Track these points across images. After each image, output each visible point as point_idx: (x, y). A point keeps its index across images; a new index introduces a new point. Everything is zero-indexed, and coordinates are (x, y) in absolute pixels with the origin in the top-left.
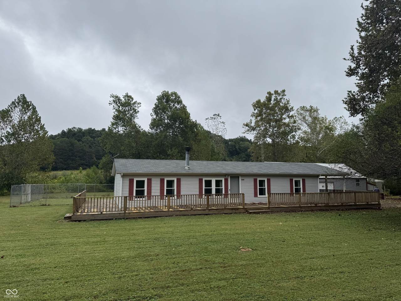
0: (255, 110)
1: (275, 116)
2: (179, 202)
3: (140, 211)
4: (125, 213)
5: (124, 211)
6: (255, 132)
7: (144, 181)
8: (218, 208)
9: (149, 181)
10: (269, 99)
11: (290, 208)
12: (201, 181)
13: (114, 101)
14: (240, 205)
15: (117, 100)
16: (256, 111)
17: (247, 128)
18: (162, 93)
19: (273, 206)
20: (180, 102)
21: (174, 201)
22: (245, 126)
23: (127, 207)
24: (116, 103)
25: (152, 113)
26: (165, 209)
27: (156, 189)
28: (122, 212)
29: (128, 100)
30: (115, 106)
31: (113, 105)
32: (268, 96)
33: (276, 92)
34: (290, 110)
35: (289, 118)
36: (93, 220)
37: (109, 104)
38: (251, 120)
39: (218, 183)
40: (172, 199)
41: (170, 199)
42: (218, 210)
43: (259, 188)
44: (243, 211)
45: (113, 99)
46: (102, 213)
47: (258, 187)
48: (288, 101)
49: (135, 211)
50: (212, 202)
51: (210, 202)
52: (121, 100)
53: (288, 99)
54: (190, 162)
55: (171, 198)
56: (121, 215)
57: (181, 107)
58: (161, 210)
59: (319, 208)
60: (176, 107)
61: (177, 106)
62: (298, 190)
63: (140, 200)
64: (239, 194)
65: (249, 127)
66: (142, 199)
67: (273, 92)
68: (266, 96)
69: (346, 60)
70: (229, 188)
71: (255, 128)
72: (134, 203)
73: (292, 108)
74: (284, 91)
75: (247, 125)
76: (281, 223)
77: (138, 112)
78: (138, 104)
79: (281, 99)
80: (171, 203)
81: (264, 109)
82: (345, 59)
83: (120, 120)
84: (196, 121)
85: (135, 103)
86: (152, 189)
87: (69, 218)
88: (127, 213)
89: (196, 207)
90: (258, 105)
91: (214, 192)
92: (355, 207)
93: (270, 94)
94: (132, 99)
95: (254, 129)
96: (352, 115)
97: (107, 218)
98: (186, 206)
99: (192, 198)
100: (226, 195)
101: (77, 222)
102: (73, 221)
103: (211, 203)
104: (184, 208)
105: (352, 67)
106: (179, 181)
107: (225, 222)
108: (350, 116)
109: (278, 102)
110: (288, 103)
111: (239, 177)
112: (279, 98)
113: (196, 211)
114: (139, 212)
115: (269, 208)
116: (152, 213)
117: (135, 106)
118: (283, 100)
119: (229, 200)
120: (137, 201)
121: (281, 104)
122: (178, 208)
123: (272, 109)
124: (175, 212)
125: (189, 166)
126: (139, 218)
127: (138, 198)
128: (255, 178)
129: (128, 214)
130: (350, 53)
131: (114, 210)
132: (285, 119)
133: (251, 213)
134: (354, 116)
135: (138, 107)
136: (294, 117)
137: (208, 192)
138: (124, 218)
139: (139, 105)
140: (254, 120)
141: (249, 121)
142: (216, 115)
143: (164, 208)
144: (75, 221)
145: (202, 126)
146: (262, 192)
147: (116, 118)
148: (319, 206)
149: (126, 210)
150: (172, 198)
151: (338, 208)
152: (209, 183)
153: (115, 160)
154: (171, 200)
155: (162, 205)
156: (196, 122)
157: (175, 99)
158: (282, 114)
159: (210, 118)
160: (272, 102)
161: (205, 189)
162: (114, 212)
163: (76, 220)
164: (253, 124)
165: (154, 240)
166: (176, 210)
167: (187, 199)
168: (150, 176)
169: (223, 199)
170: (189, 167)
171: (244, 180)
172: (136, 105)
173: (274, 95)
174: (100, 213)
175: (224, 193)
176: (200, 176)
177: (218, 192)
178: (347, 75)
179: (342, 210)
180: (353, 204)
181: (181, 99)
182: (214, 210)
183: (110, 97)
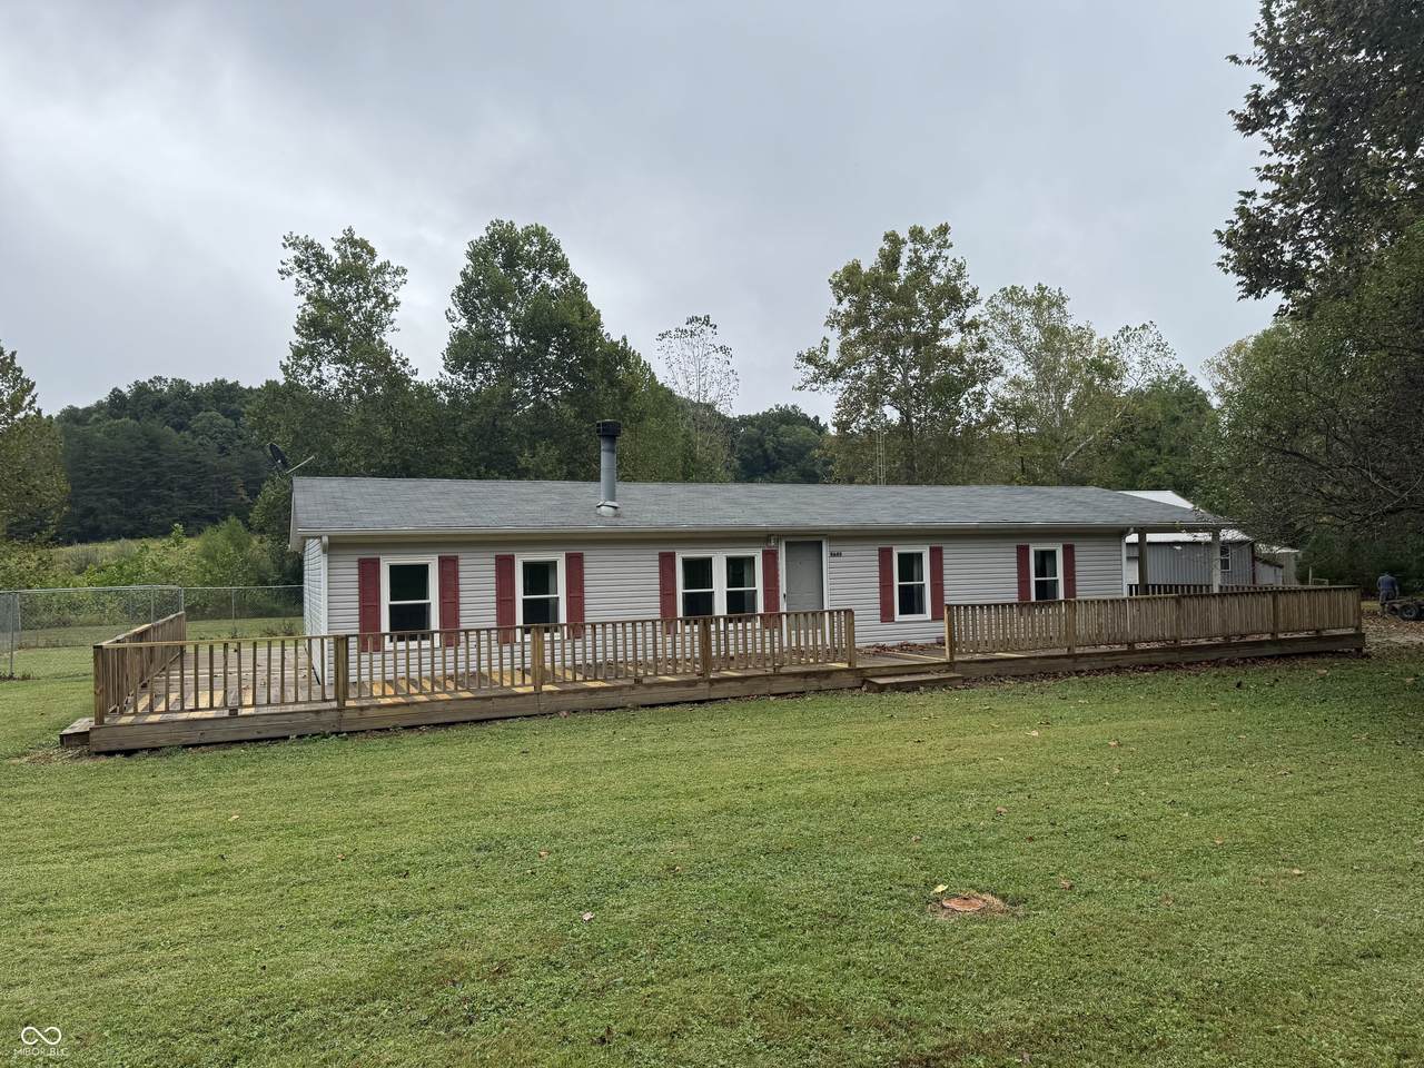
0: (840, 300)
1: (912, 324)
2: (583, 651)
3: (410, 700)
4: (341, 709)
5: (337, 699)
6: (840, 384)
7: (424, 568)
8: (748, 673)
9: (449, 569)
10: (891, 261)
11: (1034, 663)
12: (667, 562)
13: (300, 263)
14: (834, 653)
15: (310, 257)
16: (846, 303)
17: (812, 369)
18: (487, 229)
19: (967, 658)
20: (559, 267)
21: (560, 650)
22: (804, 364)
23: (352, 679)
24: (308, 270)
25: (453, 308)
26: (523, 685)
27: (478, 601)
28: (326, 706)
29: (356, 257)
30: (304, 281)
31: (296, 276)
32: (886, 247)
33: (916, 234)
34: (968, 301)
35: (962, 330)
36: (194, 746)
37: (281, 272)
38: (825, 338)
39: (738, 570)
40: (553, 642)
41: (544, 642)
42: (748, 683)
43: (900, 586)
44: (850, 680)
46: (234, 712)
47: (896, 583)
48: (960, 268)
49: (388, 701)
50: (723, 648)
51: (714, 649)
52: (327, 258)
53: (960, 261)
54: (621, 487)
55: (547, 636)
56: (324, 718)
57: (565, 286)
58: (505, 692)
59: (1145, 659)
60: (545, 287)
61: (549, 282)
62: (1045, 591)
63: (408, 651)
64: (822, 613)
65: (817, 366)
66: (416, 643)
67: (904, 234)
68: (881, 250)
69: (1240, 62)
70: (783, 589)
71: (842, 369)
72: (384, 660)
73: (975, 292)
74: (944, 230)
75: (811, 359)
76: (1035, 733)
77: (397, 303)
78: (396, 273)
79: (933, 259)
80: (548, 659)
81: (873, 295)
82: (1234, 58)
83: (326, 334)
84: (624, 339)
85: (381, 270)
86: (461, 600)
87: (83, 737)
88: (350, 708)
89: (656, 674)
90: (850, 281)
91: (720, 607)
92: (1274, 650)
93: (893, 239)
94: (372, 252)
95: (835, 374)
96: (1253, 289)
97: (259, 736)
98: (613, 668)
99: (639, 635)
100: (772, 618)
101: (118, 756)
102: (98, 753)
103: (719, 650)
104: (605, 680)
105: (1264, 93)
106: (575, 564)
107: (788, 735)
108: (1243, 297)
109: (921, 271)
110: (960, 275)
111: (820, 543)
112: (926, 256)
113: (655, 690)
114: (407, 704)
115: (951, 665)
116: (467, 705)
117: (385, 283)
118: (940, 264)
119: (787, 636)
120: (396, 651)
121: (934, 280)
122: (579, 677)
123: (904, 297)
124: (568, 697)
125: (616, 505)
126: (405, 728)
127: (401, 639)
128: (885, 545)
129: (356, 715)
130: (1254, 34)
131: (290, 697)
132: (948, 333)
133: (882, 688)
134: (1258, 296)
135: (396, 286)
136: (981, 329)
137: (699, 607)
138: (337, 734)
139: (398, 279)
140: (835, 339)
141: (818, 346)
142: (698, 319)
143: (518, 681)
144: (110, 754)
145: (645, 364)
146: (911, 602)
147: (313, 326)
148: (1143, 651)
149: (346, 697)
150: (552, 637)
151: (1214, 655)
152: (699, 572)
153: (298, 482)
154: (547, 646)
155: (507, 668)
156: (626, 344)
157: (541, 253)
158: (939, 317)
159: (673, 333)
160: (901, 270)
161: (686, 596)
162: (290, 709)
163: (114, 748)
164: (833, 356)
165: (479, 850)
166: (570, 687)
167: (615, 638)
168: (452, 546)
169: (758, 634)
170: (616, 508)
171: (839, 555)
172: (387, 278)
173: (910, 245)
174: (226, 713)
175: (760, 609)
176: (660, 543)
177: (739, 605)
178: (1242, 127)
179: (1230, 663)
180: (1267, 637)
181: (564, 256)
182: (731, 684)
183: (284, 245)
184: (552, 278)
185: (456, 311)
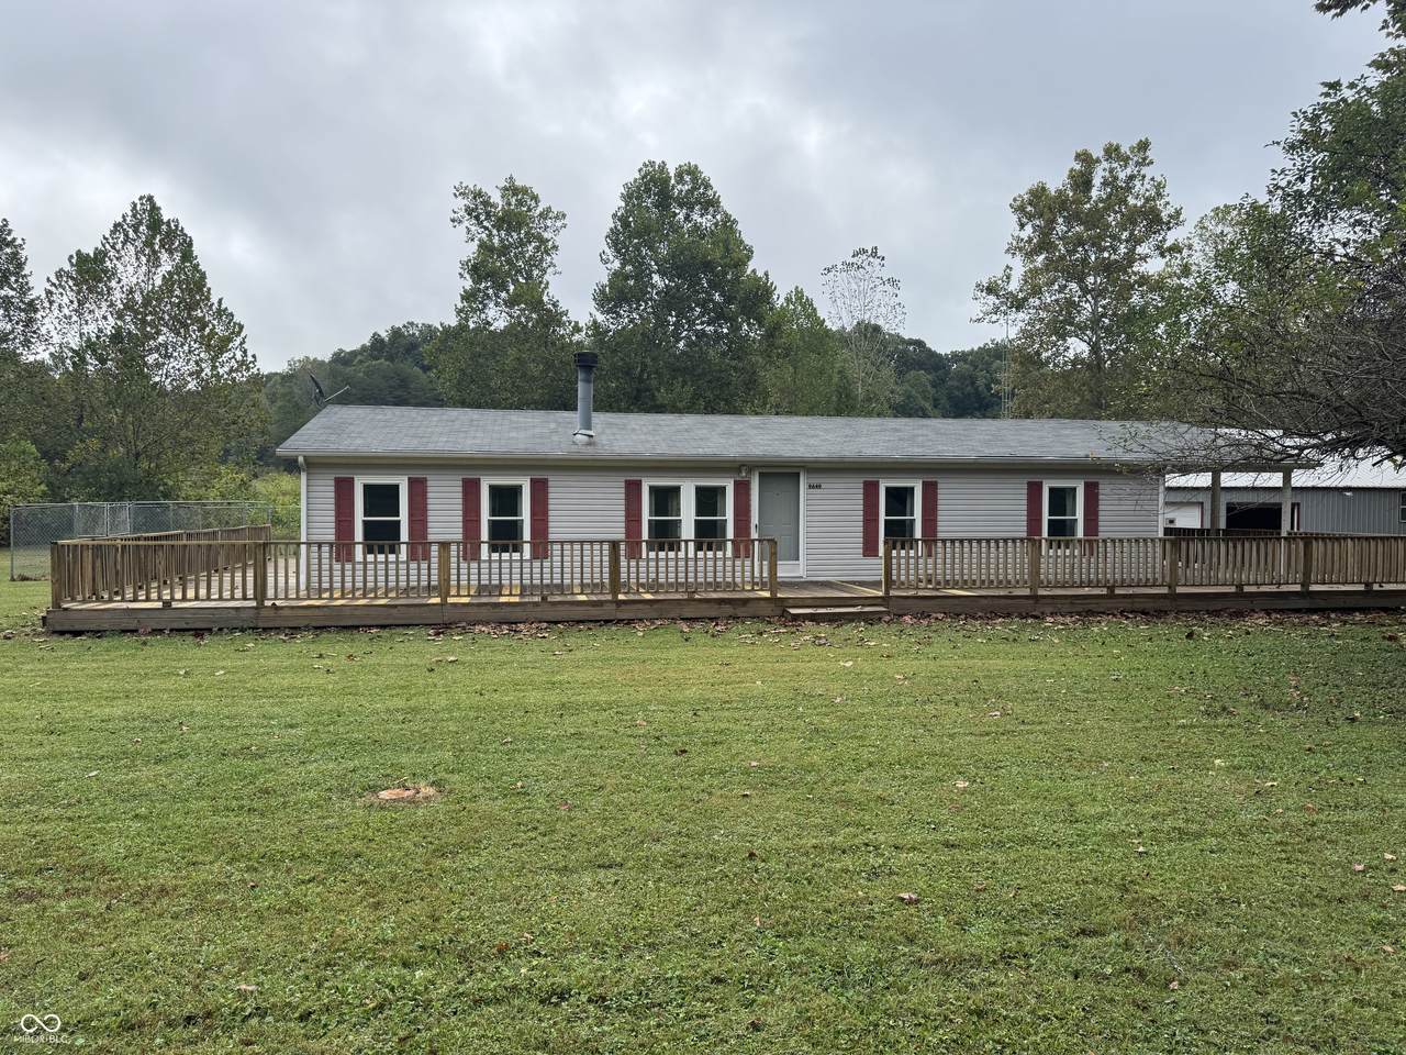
0: (1022, 226)
1: (1105, 249)
5: (255, 598)
6: (1021, 315)
7: (396, 488)
9: (418, 489)
10: (1082, 182)
11: (984, 602)
12: (633, 489)
13: (469, 211)
15: (478, 207)
16: (1029, 229)
17: (992, 299)
18: (640, 170)
19: (906, 593)
20: (711, 204)
21: (520, 568)
22: (984, 294)
24: (477, 218)
25: (607, 250)
26: (428, 596)
27: (445, 521)
28: (247, 604)
29: (520, 203)
30: (473, 228)
31: (466, 224)
32: (1078, 167)
33: (1112, 152)
34: (1169, 222)
35: (1162, 255)
36: (130, 632)
37: (453, 221)
38: (1007, 267)
39: (708, 500)
42: (655, 606)
43: (886, 521)
44: (768, 609)
45: (466, 202)
46: (166, 605)
47: (883, 517)
48: (1159, 187)
50: (633, 575)
51: (624, 576)
52: (494, 206)
53: (1158, 179)
54: (599, 419)
56: (243, 615)
57: (716, 224)
59: (1126, 604)
60: (697, 227)
61: (699, 220)
62: (1061, 529)
65: (998, 296)
66: (383, 556)
67: (1097, 152)
68: (1072, 170)
70: (755, 520)
71: (1025, 299)
73: (1178, 213)
74: (1144, 146)
75: (991, 289)
77: (555, 247)
78: (557, 217)
79: (1132, 178)
81: (1060, 220)
83: (491, 275)
85: (544, 215)
86: (429, 519)
88: (267, 607)
89: (563, 594)
90: (1038, 205)
93: (1085, 158)
94: (535, 198)
95: (1019, 304)
97: (185, 626)
101: (66, 636)
102: (53, 633)
103: (629, 577)
106: (540, 489)
109: (1118, 192)
110: (1159, 195)
111: (798, 475)
112: (1122, 175)
115: (885, 600)
117: (546, 227)
118: (1137, 183)
121: (1131, 201)
122: (484, 593)
123: (1094, 219)
125: (591, 433)
129: (272, 613)
131: (226, 594)
132: (1144, 258)
133: (796, 617)
135: (557, 231)
136: (1185, 252)
138: (254, 629)
139: (559, 224)
140: (1019, 267)
141: (1000, 274)
142: (865, 251)
144: (62, 633)
147: (477, 270)
148: (1125, 596)
149: (264, 598)
152: (665, 499)
155: (413, 584)
157: (690, 192)
158: (1135, 241)
159: (840, 267)
160: (1094, 193)
161: (653, 523)
163: (66, 628)
164: (1014, 286)
168: (421, 468)
170: (591, 436)
171: (819, 487)
172: (549, 223)
173: (1105, 165)
174: (160, 605)
175: (731, 536)
176: (629, 470)
177: (708, 533)
180: (1296, 589)
181: (715, 193)
182: (640, 606)
183: (455, 195)
184: (702, 216)
185: (610, 253)
